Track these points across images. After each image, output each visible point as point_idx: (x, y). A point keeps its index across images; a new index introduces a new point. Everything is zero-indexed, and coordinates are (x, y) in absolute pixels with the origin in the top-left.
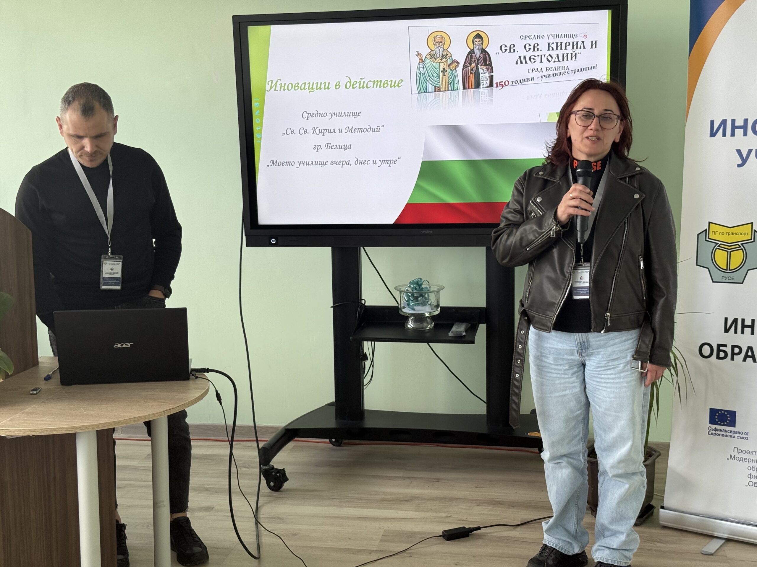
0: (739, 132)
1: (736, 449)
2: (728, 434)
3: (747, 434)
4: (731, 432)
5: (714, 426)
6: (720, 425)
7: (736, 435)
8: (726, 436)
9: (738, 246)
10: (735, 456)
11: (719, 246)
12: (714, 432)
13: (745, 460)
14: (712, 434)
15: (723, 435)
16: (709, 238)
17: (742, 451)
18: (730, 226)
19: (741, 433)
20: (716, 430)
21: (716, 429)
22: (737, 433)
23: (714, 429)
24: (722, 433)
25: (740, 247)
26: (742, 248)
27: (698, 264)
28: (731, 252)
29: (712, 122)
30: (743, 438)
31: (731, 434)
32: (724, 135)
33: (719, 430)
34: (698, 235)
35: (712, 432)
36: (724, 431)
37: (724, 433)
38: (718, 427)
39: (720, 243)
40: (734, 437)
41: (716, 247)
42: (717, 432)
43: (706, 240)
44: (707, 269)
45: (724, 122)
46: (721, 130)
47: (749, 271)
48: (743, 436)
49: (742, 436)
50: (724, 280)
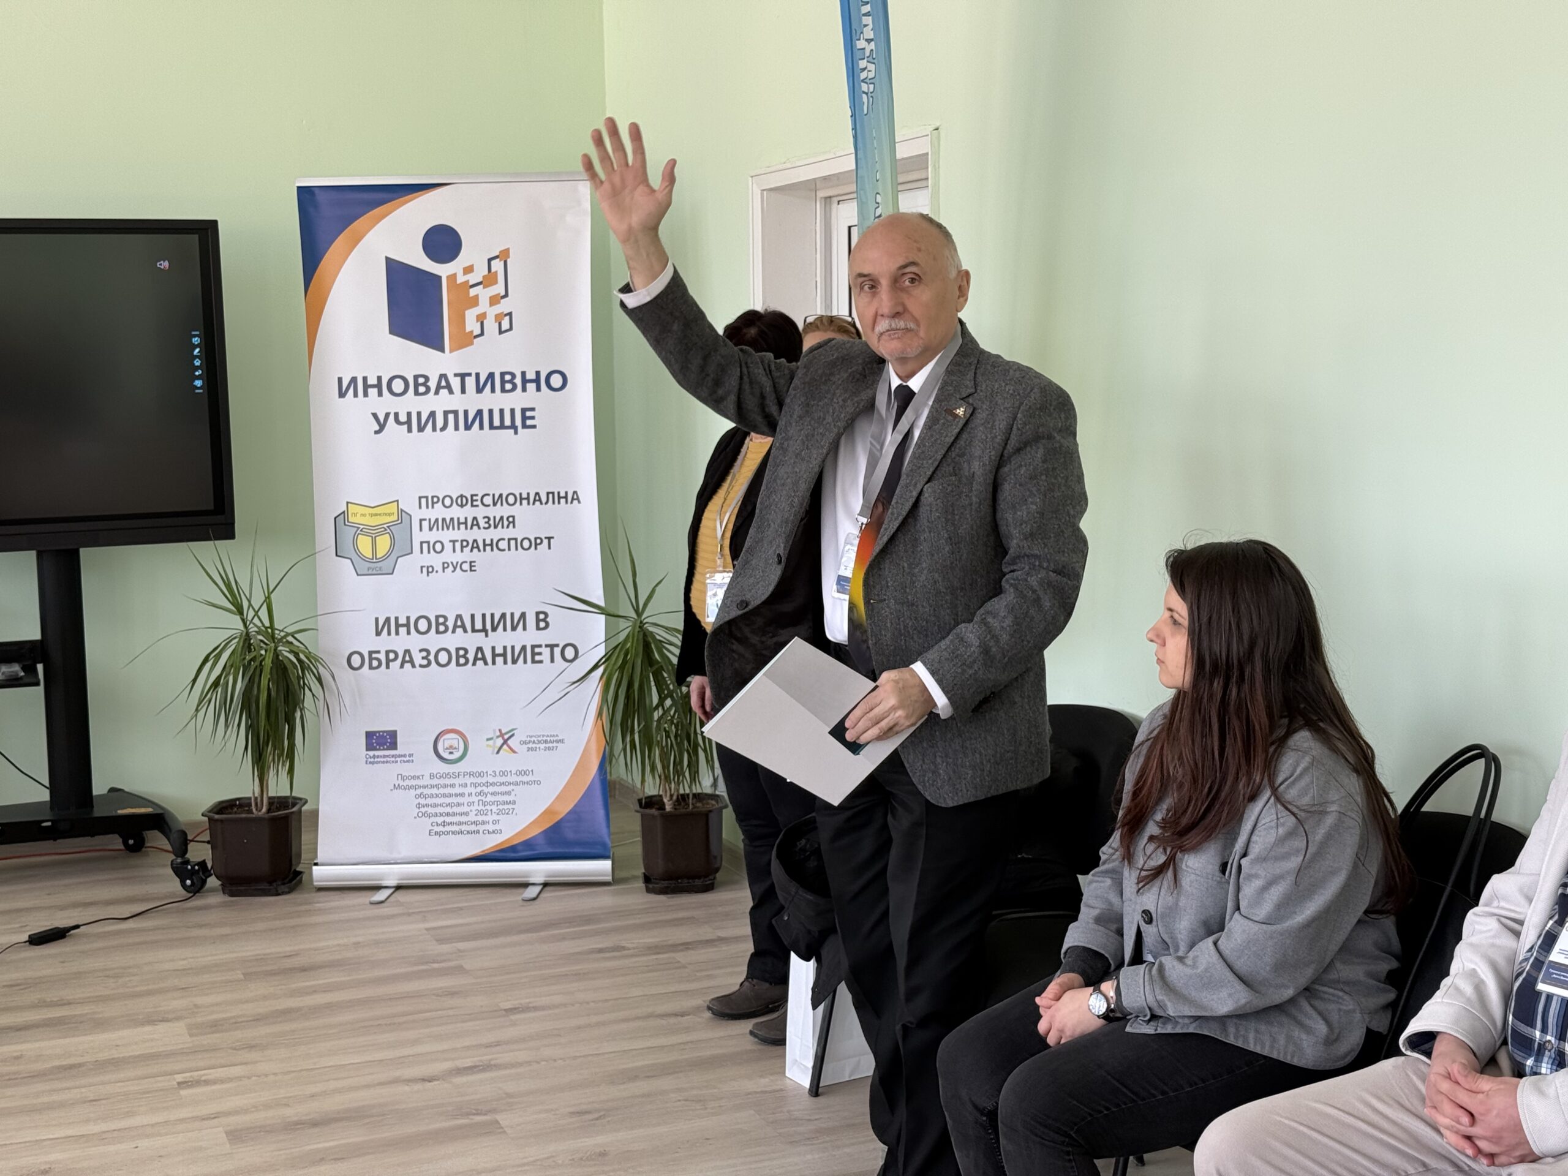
0: (373, 392)
1: (400, 776)
2: (389, 759)
3: (410, 755)
4: (393, 756)
5: (371, 753)
6: (379, 750)
7: (399, 759)
8: (387, 762)
9: (383, 529)
10: (399, 785)
11: (361, 531)
12: (372, 760)
13: (410, 787)
14: (370, 763)
15: (383, 762)
16: (348, 522)
17: (407, 778)
18: (373, 506)
19: (404, 756)
20: (374, 757)
21: (374, 755)
22: (400, 756)
23: (372, 755)
24: (382, 760)
25: (386, 530)
26: (389, 531)
27: (338, 554)
28: (375, 537)
29: (340, 380)
30: (408, 761)
31: (393, 759)
32: (356, 395)
33: (378, 757)
34: (335, 518)
35: (369, 760)
36: (384, 756)
37: (385, 760)
38: (377, 753)
39: (362, 527)
40: (397, 762)
41: (358, 532)
42: (376, 760)
43: (345, 524)
44: (349, 561)
45: (354, 380)
46: (351, 391)
47: (399, 559)
48: (408, 758)
49: (405, 759)
50: (370, 572)
